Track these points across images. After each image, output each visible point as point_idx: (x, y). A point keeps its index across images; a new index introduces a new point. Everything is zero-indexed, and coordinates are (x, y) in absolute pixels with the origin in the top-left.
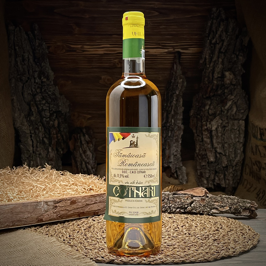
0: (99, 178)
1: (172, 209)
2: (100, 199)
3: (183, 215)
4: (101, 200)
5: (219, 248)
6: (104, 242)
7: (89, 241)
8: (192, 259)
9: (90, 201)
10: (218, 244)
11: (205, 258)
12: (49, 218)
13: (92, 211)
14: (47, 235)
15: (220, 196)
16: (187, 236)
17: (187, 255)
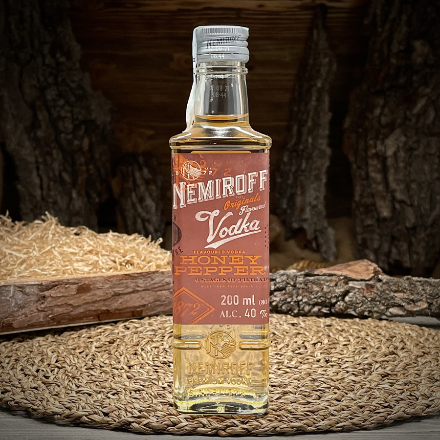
0: (150, 240)
1: (303, 308)
2: (145, 282)
3: (322, 320)
4: (148, 284)
5: (391, 396)
6: (127, 376)
7: (92, 373)
8: (322, 423)
9: (123, 286)
10: (392, 384)
11: (355, 420)
12: (29, 321)
13: (127, 308)
14: (9, 357)
15: (408, 279)
16: (322, 367)
17: (312, 412)
